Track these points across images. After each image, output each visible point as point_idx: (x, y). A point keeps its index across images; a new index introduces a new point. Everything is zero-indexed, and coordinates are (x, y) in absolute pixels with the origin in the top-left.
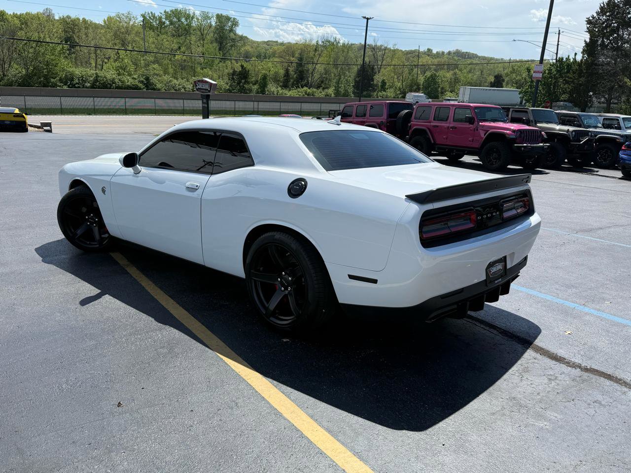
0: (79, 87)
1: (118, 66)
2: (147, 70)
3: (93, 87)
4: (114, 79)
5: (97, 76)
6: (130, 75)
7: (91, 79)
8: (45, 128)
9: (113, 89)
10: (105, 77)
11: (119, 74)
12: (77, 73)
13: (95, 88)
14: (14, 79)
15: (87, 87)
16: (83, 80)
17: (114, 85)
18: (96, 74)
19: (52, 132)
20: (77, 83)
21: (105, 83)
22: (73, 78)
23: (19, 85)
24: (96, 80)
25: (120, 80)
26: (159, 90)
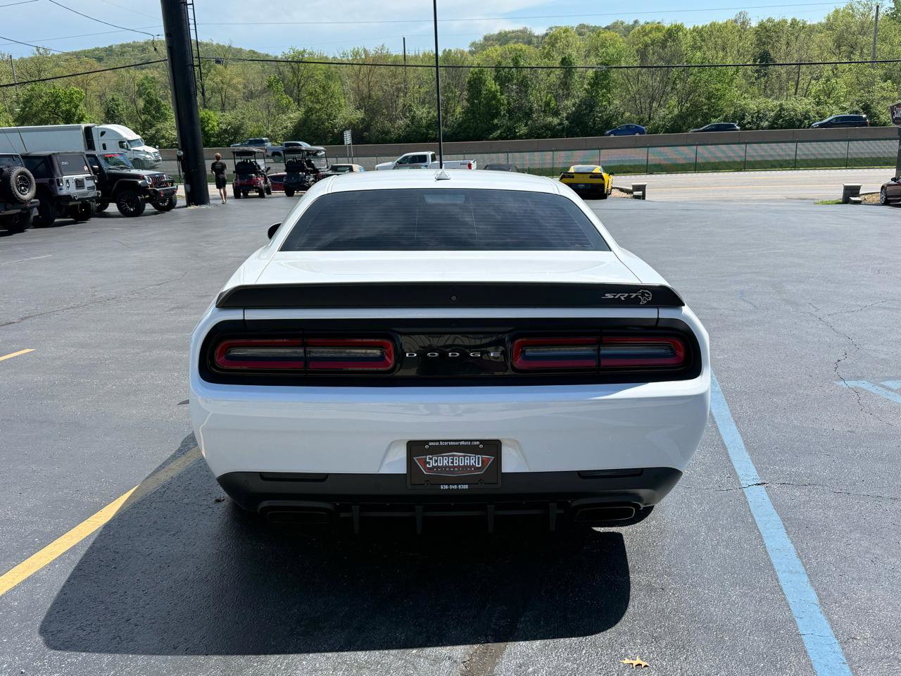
0: (751, 129)
1: (819, 90)
2: (869, 92)
3: (771, 127)
4: (807, 112)
5: (782, 109)
6: (836, 103)
7: (772, 114)
8: (635, 193)
9: (804, 128)
10: (794, 110)
11: (818, 104)
12: (751, 106)
13: (775, 128)
14: (661, 123)
15: (762, 128)
16: (759, 116)
17: (806, 121)
18: (781, 105)
19: (644, 199)
20: (749, 123)
21: (792, 118)
22: (744, 115)
23: (667, 131)
24: (778, 116)
25: (818, 113)
26: (885, 124)
